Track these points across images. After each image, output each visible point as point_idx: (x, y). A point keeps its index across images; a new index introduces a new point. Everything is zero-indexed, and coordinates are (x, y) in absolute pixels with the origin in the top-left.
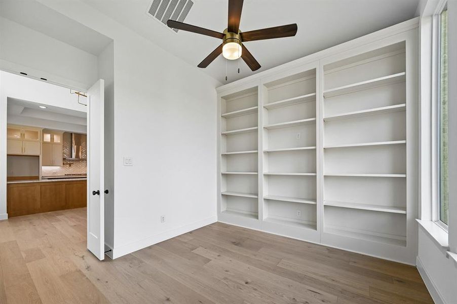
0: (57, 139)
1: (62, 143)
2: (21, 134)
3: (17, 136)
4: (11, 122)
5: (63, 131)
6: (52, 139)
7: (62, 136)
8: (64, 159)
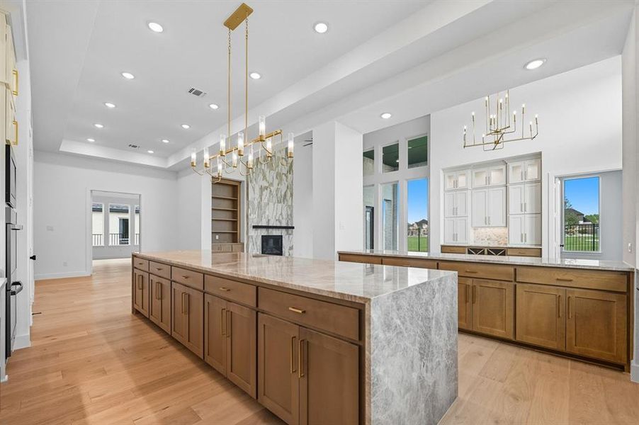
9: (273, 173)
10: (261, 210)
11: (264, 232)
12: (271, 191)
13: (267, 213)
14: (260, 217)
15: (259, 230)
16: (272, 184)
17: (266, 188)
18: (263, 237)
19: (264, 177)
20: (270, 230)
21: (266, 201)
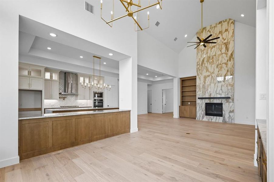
0: (55, 77)
1: (58, 80)
2: (28, 72)
3: (26, 73)
4: (21, 61)
5: (60, 70)
6: (51, 76)
7: (58, 74)
8: (60, 94)
9: (214, 66)
10: (205, 89)
11: (207, 101)
12: (212, 77)
13: (209, 90)
14: (204, 93)
15: (204, 100)
16: (213, 73)
17: (209, 76)
18: (206, 104)
19: (207, 70)
20: (212, 100)
21: (209, 83)
